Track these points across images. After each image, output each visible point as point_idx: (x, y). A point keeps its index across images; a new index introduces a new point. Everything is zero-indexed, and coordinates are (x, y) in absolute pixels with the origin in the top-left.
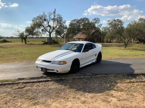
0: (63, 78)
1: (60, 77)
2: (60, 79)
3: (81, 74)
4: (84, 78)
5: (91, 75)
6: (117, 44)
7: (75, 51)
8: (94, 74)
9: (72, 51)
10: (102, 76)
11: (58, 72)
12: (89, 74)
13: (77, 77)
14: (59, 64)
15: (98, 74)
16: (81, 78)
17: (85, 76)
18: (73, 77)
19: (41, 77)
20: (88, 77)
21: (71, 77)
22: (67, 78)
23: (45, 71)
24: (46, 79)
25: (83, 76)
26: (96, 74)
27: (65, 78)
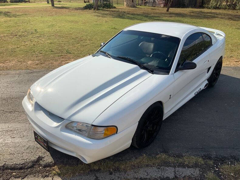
0: (105, 177)
3: (165, 151)
4: (176, 178)
5: (201, 161)
6: (230, 12)
8: (210, 158)
10: (238, 172)
11: (85, 160)
12: (193, 159)
13: (154, 173)
14: (89, 137)
15: (222, 160)
18: (138, 172)
19: (33, 162)
20: (190, 174)
21: (132, 171)
22: (118, 176)
23: (45, 145)
24: (48, 177)
25: (175, 167)
26: (216, 155)
27: (111, 174)
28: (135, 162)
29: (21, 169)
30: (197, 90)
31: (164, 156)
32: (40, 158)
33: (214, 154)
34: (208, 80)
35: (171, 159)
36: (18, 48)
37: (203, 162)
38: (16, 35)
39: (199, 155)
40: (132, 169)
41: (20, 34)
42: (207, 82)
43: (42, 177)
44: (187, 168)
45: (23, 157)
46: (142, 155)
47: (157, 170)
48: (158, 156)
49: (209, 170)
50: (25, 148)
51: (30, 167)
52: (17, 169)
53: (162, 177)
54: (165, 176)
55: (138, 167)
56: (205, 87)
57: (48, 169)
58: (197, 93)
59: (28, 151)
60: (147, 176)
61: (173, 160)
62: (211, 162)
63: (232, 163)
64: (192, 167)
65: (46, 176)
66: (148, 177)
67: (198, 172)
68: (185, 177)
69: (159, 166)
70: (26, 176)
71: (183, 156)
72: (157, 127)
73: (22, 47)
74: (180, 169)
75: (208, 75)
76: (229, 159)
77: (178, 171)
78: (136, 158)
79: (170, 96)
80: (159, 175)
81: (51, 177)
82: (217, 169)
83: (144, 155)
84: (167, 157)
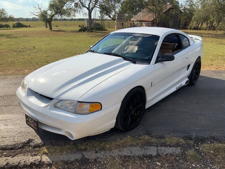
0: (90, 155)
1: (83, 147)
2: (79, 156)
4: (158, 155)
5: (182, 141)
7: (133, 59)
8: (191, 139)
9: (125, 59)
10: (217, 150)
11: (72, 136)
12: (175, 140)
13: (137, 151)
14: (75, 113)
15: (203, 140)
16: (150, 157)
17: (161, 146)
18: (122, 151)
19: (23, 143)
20: (171, 152)
21: (117, 150)
22: (104, 154)
23: (35, 126)
24: (37, 155)
25: (157, 146)
26: (197, 136)
27: (97, 152)
28: (119, 142)
29: (12, 149)
30: (179, 85)
31: (147, 137)
32: (30, 141)
33: (194, 135)
34: (188, 78)
35: (154, 140)
36: (16, 60)
37: (184, 142)
38: (16, 51)
39: (180, 136)
40: (117, 148)
41: (19, 50)
42: (187, 79)
43: (31, 156)
44: (169, 147)
45: (14, 139)
46: (126, 137)
47: (141, 149)
48: (141, 138)
49: (190, 148)
50: (17, 133)
51: (20, 148)
52: (8, 149)
53: (145, 155)
54: (148, 154)
55: (123, 147)
56: (186, 84)
57: (37, 149)
58: (178, 88)
59: (19, 135)
60: (131, 153)
61: (156, 141)
62: (192, 142)
63: (211, 143)
64: (174, 146)
65: (35, 155)
66: (132, 155)
67: (180, 151)
68: (167, 154)
69: (142, 146)
70: (16, 155)
71: (165, 137)
72: (140, 112)
73: (21, 60)
74: (163, 148)
75: (188, 72)
76: (208, 139)
77: (160, 150)
78: (121, 139)
79: (152, 83)
80: (143, 153)
81: (39, 155)
82: (198, 148)
83: (129, 137)
84: (150, 138)
